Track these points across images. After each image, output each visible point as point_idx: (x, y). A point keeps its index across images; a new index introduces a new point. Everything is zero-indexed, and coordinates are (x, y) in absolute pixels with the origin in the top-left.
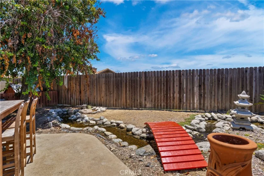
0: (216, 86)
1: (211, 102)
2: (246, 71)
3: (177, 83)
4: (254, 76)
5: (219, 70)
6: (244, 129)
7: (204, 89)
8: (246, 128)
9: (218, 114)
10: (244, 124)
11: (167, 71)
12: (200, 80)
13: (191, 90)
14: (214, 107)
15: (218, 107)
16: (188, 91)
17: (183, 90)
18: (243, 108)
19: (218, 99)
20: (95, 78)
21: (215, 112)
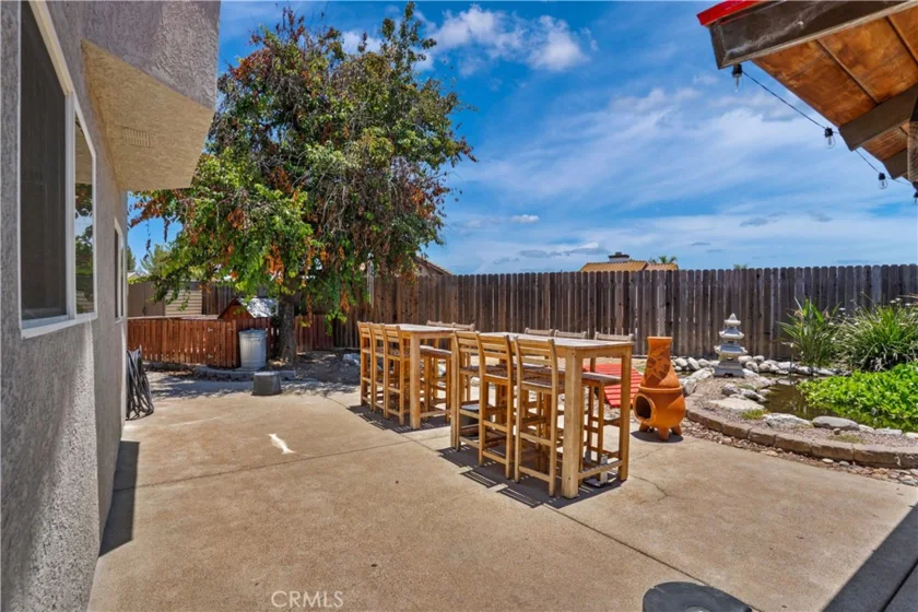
0: (701, 305)
1: (690, 338)
2: (758, 276)
3: (619, 298)
4: (772, 286)
5: (706, 272)
6: (731, 376)
7: (677, 311)
8: (735, 374)
9: (702, 360)
10: (732, 368)
11: (599, 273)
12: (668, 292)
13: (650, 314)
14: (697, 348)
15: (704, 347)
16: (644, 314)
17: (633, 313)
18: (731, 341)
19: (704, 332)
20: (434, 285)
21: (696, 358)
